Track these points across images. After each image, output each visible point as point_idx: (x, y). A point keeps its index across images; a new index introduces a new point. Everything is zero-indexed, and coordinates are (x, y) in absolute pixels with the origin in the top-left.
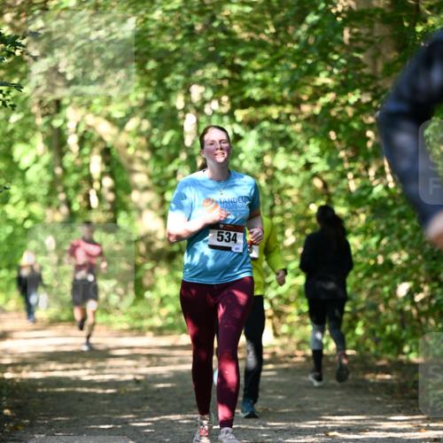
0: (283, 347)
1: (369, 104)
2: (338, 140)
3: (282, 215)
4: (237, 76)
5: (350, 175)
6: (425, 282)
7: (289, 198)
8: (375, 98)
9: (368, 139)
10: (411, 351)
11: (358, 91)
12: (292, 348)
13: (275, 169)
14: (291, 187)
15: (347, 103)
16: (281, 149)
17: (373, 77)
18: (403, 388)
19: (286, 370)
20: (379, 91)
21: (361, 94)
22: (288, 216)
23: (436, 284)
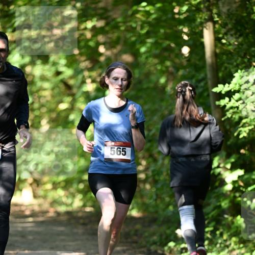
0: (40, 205)
1: (102, 28)
2: (81, 54)
3: (39, 109)
4: (6, 8)
5: (89, 81)
6: (144, 158)
7: (45, 97)
8: (107, 24)
9: (101, 54)
10: (133, 208)
11: (95, 19)
12: (46, 206)
13: (34, 76)
14: (45, 90)
15: (86, 29)
16: (39, 62)
17: (105, 10)
18: (127, 235)
19: (42, 222)
20: (110, 19)
21: (97, 21)
22: (44, 110)
23: (150, 160)
